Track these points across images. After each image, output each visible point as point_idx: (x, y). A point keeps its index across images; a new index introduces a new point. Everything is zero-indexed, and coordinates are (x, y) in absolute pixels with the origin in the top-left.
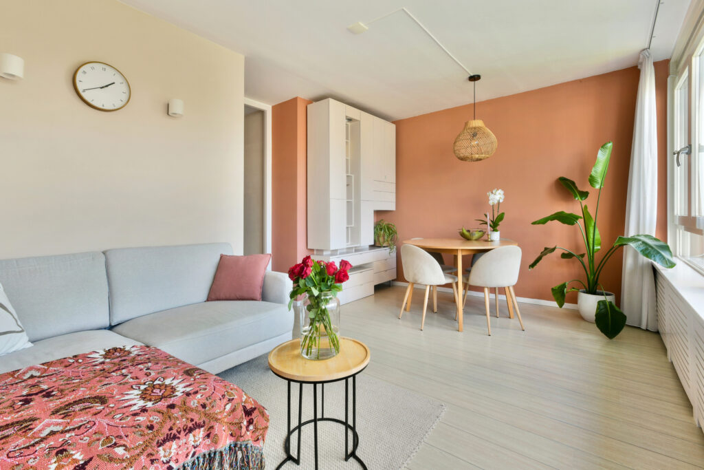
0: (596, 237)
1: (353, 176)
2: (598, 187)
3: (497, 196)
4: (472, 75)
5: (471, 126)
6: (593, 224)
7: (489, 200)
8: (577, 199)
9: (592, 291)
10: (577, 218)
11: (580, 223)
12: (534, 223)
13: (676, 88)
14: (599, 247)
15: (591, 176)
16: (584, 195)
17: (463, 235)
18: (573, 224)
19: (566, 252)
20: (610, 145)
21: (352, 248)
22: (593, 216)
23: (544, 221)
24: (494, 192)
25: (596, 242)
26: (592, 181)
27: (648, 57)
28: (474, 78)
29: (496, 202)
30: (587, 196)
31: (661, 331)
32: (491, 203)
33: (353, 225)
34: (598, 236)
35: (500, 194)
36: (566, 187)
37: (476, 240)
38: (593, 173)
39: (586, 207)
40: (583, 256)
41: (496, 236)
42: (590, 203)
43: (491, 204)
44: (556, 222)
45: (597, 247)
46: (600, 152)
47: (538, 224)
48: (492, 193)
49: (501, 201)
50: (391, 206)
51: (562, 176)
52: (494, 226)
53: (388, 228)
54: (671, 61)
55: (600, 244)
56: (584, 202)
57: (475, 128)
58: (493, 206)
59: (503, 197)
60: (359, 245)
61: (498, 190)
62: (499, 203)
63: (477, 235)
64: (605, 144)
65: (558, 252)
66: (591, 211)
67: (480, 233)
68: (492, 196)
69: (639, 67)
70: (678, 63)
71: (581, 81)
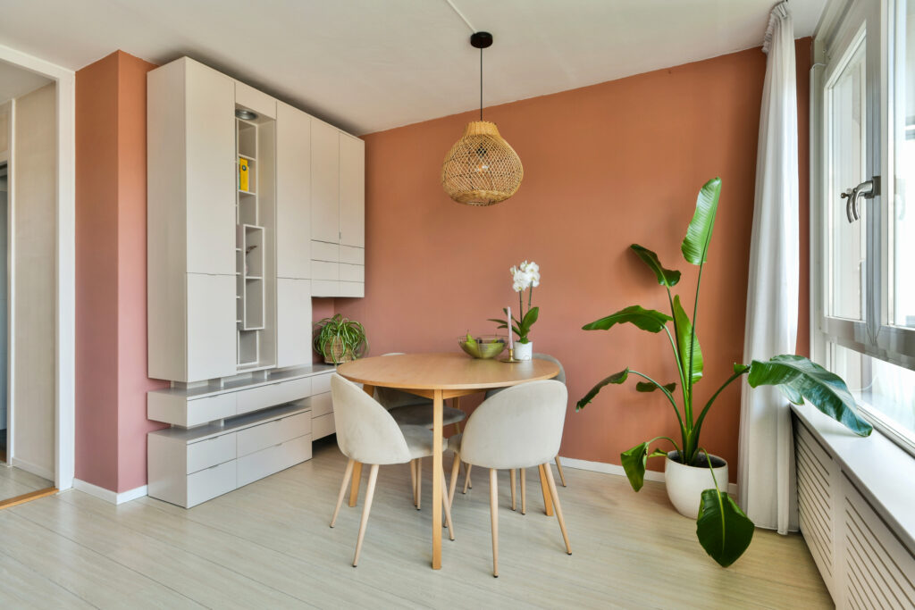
0: (694, 354)
1: (263, 228)
2: (696, 261)
3: (527, 276)
4: (476, 32)
5: (472, 132)
6: (690, 332)
7: (513, 282)
8: (662, 283)
9: (690, 458)
10: (663, 320)
11: (668, 328)
12: (587, 328)
13: (827, 86)
14: (700, 374)
15: (686, 241)
16: (674, 276)
17: (466, 348)
18: (657, 330)
19: (645, 381)
20: (717, 183)
21: (262, 371)
22: (690, 317)
23: (607, 324)
24: (522, 266)
25: (695, 364)
26: (687, 250)
27: (786, 19)
28: (481, 40)
29: (525, 286)
30: (679, 279)
31: (805, 532)
32: (516, 287)
33: (263, 328)
34: (698, 354)
35: (532, 270)
36: (643, 262)
37: (491, 358)
38: (689, 236)
39: (677, 298)
40: (671, 387)
41: (525, 352)
42: (683, 290)
43: (517, 291)
44: (629, 326)
45: (697, 374)
46: (700, 196)
47: (596, 328)
48: (519, 268)
49: (535, 284)
50: (357, 291)
51: (635, 242)
52: (522, 332)
53: (350, 330)
54: (818, 39)
55: (702, 369)
56: (675, 290)
57: (480, 136)
58: (520, 292)
59: (537, 276)
60: (274, 366)
61: (529, 263)
62: (531, 288)
63: (491, 349)
64: (709, 182)
65: (631, 381)
66: (687, 305)
67: (499, 345)
68: (517, 275)
69: (765, 49)
70: (828, 43)
71: (670, 71)
